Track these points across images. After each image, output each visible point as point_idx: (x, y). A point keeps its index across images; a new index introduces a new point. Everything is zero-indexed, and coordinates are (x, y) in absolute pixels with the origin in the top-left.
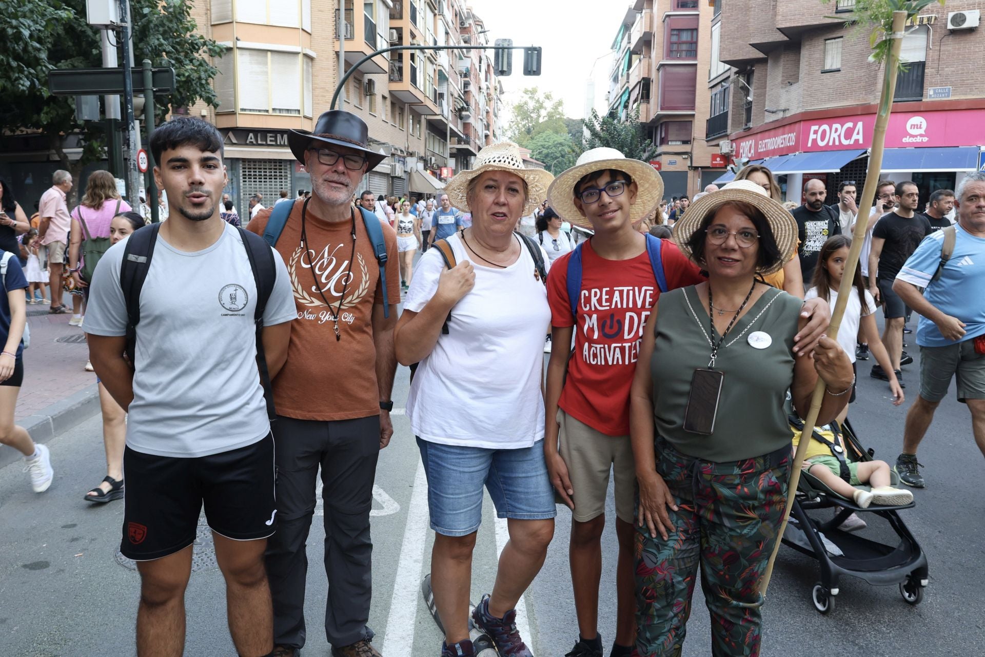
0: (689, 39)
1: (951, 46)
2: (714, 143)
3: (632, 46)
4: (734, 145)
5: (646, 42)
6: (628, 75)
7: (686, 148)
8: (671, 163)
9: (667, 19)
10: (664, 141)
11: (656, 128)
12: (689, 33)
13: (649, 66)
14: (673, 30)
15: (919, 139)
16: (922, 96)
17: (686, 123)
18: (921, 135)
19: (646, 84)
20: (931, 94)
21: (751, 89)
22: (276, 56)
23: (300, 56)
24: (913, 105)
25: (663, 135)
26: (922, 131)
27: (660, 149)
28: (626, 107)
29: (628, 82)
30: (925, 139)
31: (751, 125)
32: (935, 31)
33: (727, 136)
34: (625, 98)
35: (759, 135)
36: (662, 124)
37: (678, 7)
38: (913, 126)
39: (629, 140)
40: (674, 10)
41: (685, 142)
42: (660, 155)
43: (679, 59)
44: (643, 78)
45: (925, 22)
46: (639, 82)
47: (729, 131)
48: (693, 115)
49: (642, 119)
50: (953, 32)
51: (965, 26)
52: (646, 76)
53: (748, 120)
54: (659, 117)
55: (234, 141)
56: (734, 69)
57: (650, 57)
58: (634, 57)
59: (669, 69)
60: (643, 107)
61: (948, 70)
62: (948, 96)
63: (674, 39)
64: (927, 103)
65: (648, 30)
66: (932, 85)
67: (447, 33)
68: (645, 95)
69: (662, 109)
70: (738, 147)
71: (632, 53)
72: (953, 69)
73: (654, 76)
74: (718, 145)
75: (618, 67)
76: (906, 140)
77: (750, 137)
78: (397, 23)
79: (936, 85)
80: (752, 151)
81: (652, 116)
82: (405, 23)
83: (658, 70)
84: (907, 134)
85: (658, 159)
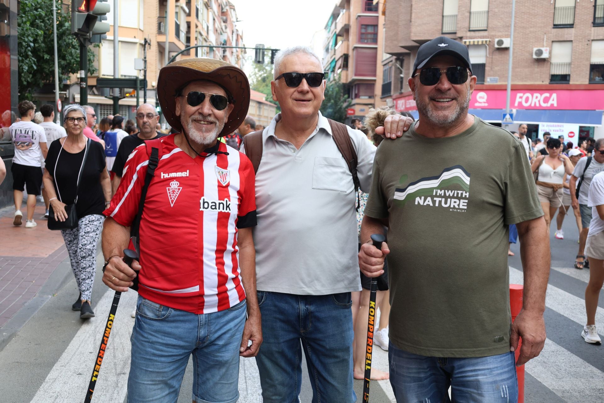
0: (372, 31)
1: (498, 56)
2: (384, 100)
3: (338, 31)
4: (395, 102)
5: (346, 30)
6: (335, 50)
7: (371, 101)
8: (362, 110)
9: (359, 18)
10: (357, 96)
11: (352, 87)
12: (373, 28)
13: (348, 46)
14: (362, 25)
15: (483, 105)
16: (484, 81)
17: (370, 85)
18: (484, 103)
19: (346, 57)
20: (489, 81)
21: (403, 70)
22: (124, 45)
23: (138, 45)
24: (480, 86)
25: (356, 92)
26: (485, 100)
27: (355, 101)
28: (333, 71)
29: (335, 54)
30: (486, 105)
31: (403, 91)
32: (490, 48)
33: (391, 96)
34: (333, 64)
35: (407, 98)
36: (355, 85)
37: (365, 10)
38: (481, 97)
39: (334, 94)
40: (363, 12)
41: (370, 97)
42: (354, 105)
43: (367, 43)
44: (344, 54)
45: (484, 43)
46: (342, 56)
47: (392, 93)
48: (375, 80)
49: (343, 81)
50: (498, 49)
51: (503, 46)
52: (346, 53)
53: (401, 88)
54: (354, 81)
55: (96, 92)
56: (394, 57)
57: (348, 40)
58: (339, 38)
59: (360, 50)
60: (344, 73)
61: (496, 68)
62: (497, 82)
63: (363, 31)
64: (487, 86)
65: (347, 23)
66: (489, 76)
67: (214, 19)
68: (345, 65)
69: (356, 75)
70: (397, 103)
71: (338, 35)
72: (498, 68)
73: (351, 53)
74: (385, 101)
75: (329, 43)
76: (477, 104)
77: (403, 98)
78: (189, 19)
79: (491, 76)
80: (404, 106)
81: (349, 80)
82: (193, 19)
83: (353, 50)
84: (476, 101)
85: (353, 107)
